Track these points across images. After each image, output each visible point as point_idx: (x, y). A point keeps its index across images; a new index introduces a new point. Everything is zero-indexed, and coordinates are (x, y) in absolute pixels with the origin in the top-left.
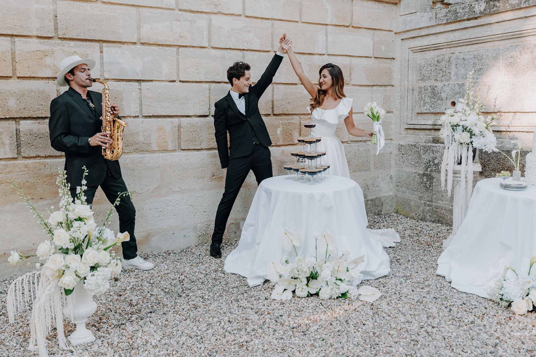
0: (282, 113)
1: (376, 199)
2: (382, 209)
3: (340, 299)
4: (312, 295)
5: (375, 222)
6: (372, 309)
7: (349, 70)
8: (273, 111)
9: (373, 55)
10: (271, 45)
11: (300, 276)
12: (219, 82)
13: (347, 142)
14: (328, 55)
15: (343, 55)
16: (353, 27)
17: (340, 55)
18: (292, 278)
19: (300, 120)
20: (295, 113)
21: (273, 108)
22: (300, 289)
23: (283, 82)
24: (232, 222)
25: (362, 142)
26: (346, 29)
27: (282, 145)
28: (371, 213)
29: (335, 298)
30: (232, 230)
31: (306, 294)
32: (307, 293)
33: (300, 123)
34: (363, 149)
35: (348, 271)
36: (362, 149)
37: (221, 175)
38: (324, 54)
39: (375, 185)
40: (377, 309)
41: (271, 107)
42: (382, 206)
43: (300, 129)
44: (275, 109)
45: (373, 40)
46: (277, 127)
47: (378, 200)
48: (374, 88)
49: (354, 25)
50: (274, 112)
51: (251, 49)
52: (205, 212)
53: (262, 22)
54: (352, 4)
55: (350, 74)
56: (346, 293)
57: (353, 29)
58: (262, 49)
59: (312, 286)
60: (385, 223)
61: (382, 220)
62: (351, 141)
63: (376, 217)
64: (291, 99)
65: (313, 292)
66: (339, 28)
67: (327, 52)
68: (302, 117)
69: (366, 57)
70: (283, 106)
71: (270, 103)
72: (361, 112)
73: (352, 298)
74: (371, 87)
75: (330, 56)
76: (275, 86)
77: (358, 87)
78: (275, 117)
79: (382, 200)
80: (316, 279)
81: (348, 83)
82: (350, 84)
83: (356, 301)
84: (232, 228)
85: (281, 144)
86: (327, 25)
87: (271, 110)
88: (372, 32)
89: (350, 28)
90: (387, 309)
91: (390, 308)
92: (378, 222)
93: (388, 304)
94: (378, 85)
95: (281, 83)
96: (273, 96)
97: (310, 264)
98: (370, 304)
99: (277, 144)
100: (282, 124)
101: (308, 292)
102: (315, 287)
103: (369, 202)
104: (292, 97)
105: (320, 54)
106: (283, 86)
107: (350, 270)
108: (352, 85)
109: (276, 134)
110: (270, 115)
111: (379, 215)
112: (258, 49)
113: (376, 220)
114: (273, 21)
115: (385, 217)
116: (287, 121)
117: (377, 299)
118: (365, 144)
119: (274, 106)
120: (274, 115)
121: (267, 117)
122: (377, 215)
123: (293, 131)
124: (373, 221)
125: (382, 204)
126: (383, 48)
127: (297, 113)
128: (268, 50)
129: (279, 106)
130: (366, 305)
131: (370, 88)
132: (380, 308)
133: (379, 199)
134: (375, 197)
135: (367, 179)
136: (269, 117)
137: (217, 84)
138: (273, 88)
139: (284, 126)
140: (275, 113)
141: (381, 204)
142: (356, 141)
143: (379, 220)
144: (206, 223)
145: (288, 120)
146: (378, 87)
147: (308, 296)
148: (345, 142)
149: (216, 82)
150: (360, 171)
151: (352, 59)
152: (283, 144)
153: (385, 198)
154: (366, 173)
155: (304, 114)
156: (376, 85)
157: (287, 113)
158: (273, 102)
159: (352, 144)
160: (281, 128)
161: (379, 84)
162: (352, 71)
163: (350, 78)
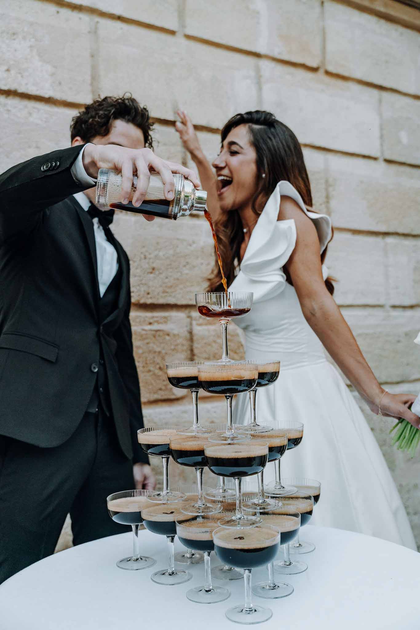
7: (324, 186)
9: (382, 152)
16: (327, 73)
19: (191, 324)
20: (172, 301)
26: (310, 75)
33: (191, 333)
43: (192, 350)
45: (380, 115)
48: (390, 240)
49: (331, 69)
51: (21, 90)
53: (58, 12)
54: (322, 12)
55: (327, 197)
57: (327, 79)
58: (58, 95)
64: (156, 257)
66: (291, 69)
69: (364, 157)
74: (381, 237)
86: (257, 55)
88: (375, 92)
89: (321, 74)
94: (398, 234)
104: (161, 254)
112: (47, 96)
114: (97, 19)
116: (148, 327)
123: (167, 358)
126: (404, 137)
127: (179, 303)
131: (379, 240)
145: (150, 324)
146: (398, 237)
151: (330, 157)
157: (149, 301)
162: (331, 189)
163: (327, 208)
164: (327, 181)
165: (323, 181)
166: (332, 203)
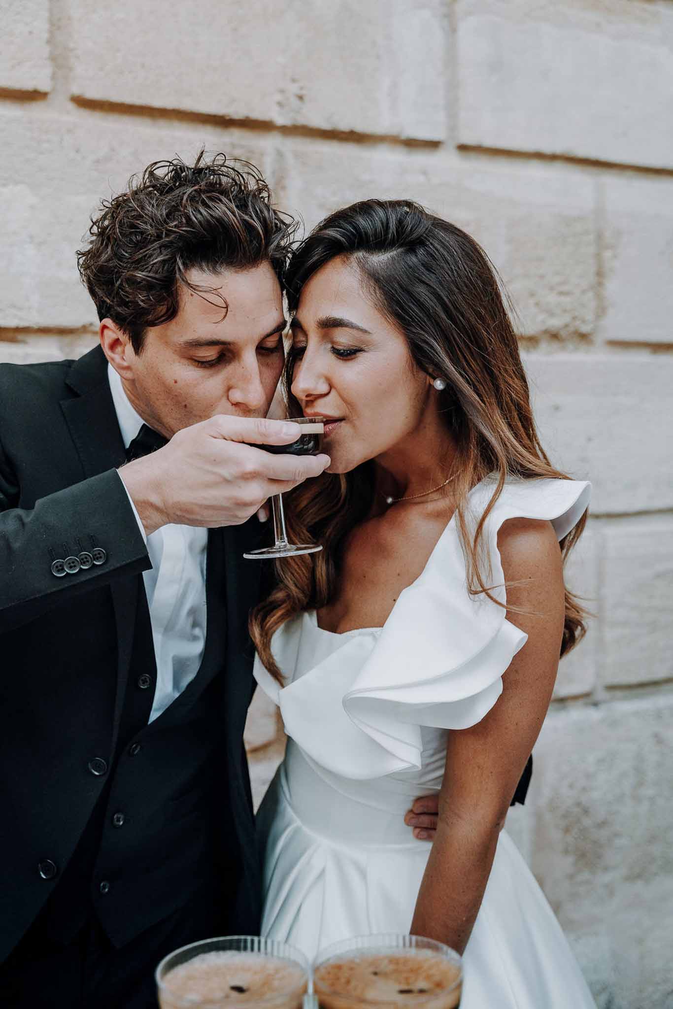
10: (46, 50)
13: (587, 695)
14: (463, 148)
15: (553, 158)
17: (539, 156)
38: (434, 145)
55: (600, 274)
62: (611, 688)
67: (453, 128)
75: (472, 155)
77: (644, 358)
81: (585, 329)
82: (599, 339)
105: (411, 144)
108: (611, 343)
128: (28, 85)
142: (642, 685)
148: (575, 698)
151: (610, 181)
162: (608, 254)
163: (599, 297)
164: (599, 237)
165: (592, 237)
166: (612, 287)
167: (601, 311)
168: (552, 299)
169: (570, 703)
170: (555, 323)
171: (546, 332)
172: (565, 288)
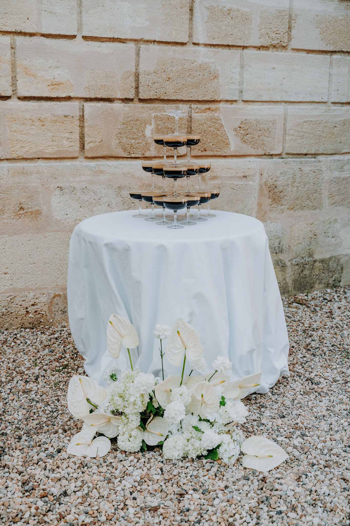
0: (155, 97)
1: (330, 259)
2: (341, 277)
3: (204, 461)
4: (151, 448)
5: (325, 299)
6: (262, 489)
7: (288, 20)
8: (137, 93)
11: (126, 411)
12: (31, 35)
13: (280, 155)
18: (113, 412)
19: (191, 112)
20: (180, 98)
21: (137, 88)
22: (127, 436)
23: (157, 40)
24: (57, 293)
25: (307, 156)
27: (155, 157)
28: (320, 283)
29: (194, 458)
30: (57, 306)
31: (137, 445)
32: (141, 445)
33: (190, 117)
34: (309, 168)
35: (223, 403)
36: (306, 169)
37: (36, 208)
39: (330, 234)
40: (271, 490)
41: (134, 85)
42: (342, 272)
43: (191, 128)
44: (141, 89)
46: (146, 122)
47: (335, 261)
50: (140, 95)
52: (5, 274)
55: (290, 28)
56: (216, 449)
59: (152, 431)
60: (344, 302)
61: (338, 296)
62: (287, 154)
63: (329, 291)
65: (152, 442)
68: (194, 106)
70: (156, 85)
71: (132, 78)
72: (308, 100)
73: (225, 460)
74: (329, 54)
76: (142, 46)
77: (304, 54)
78: (141, 105)
79: (342, 261)
80: (162, 416)
81: (284, 45)
82: (289, 48)
83: (234, 468)
84: (57, 304)
85: (153, 155)
87: (133, 91)
90: (293, 493)
91: (299, 490)
92: (330, 301)
93: (299, 479)
94: (343, 52)
95: (154, 41)
96: (137, 65)
97: (142, 389)
98: (261, 476)
99: (146, 155)
100: (156, 117)
101: (143, 441)
102: (158, 431)
103: (317, 264)
104: (174, 69)
106: (156, 47)
107: (228, 403)
108: (293, 49)
109: (144, 136)
110: (132, 100)
111: (335, 287)
113: (327, 297)
115: (344, 292)
116: (164, 113)
117: (277, 465)
118: (313, 159)
119: (140, 85)
120: (141, 100)
121: (126, 105)
122: (332, 288)
124: (322, 299)
125: (342, 269)
127: (184, 99)
129: (150, 84)
130: (251, 478)
132: (277, 490)
133: (337, 259)
134: (327, 256)
135: (316, 223)
136: (130, 104)
137: (28, 38)
138: (139, 50)
139: (159, 123)
140: (142, 98)
141: (339, 268)
143: (334, 296)
144: (9, 294)
146: (342, 54)
147: (142, 450)
148: (276, 155)
149: (25, 34)
150: (302, 208)
152: (157, 155)
153: (347, 258)
154: (314, 211)
155: (199, 102)
156: (339, 52)
157: (166, 98)
158: (137, 76)
159: (289, 159)
160: (153, 126)
161: (344, 50)
162: (293, 22)
163: (289, 35)
164: (290, 16)
165: (288, 16)
166: (293, 32)
167: (290, 39)
168: (274, 35)
169: (274, 156)
170: (275, 42)
171: (271, 45)
172: (278, 32)
